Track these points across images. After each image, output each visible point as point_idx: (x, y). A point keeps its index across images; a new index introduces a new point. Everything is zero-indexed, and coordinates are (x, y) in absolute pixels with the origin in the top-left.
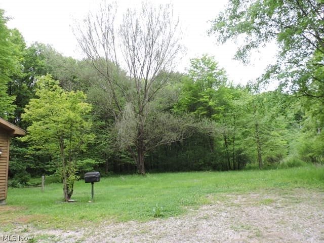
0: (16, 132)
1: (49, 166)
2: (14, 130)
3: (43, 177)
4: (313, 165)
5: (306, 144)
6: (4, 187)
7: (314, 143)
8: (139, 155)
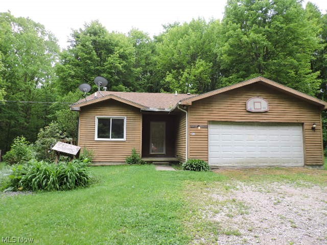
2: (324, 106)
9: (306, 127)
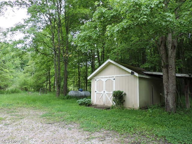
4: (27, 93)
5: (25, 80)
7: (29, 80)
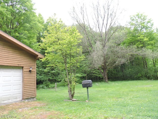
0: (39, 57)
1: (58, 78)
2: (38, 55)
3: (56, 83)
6: (34, 89)
8: (104, 72)
9: (25, 70)
